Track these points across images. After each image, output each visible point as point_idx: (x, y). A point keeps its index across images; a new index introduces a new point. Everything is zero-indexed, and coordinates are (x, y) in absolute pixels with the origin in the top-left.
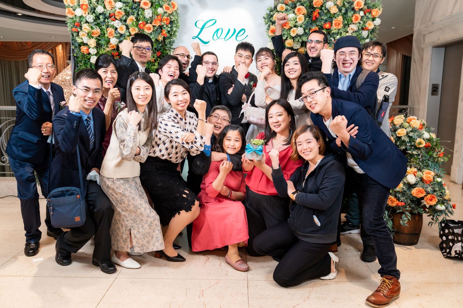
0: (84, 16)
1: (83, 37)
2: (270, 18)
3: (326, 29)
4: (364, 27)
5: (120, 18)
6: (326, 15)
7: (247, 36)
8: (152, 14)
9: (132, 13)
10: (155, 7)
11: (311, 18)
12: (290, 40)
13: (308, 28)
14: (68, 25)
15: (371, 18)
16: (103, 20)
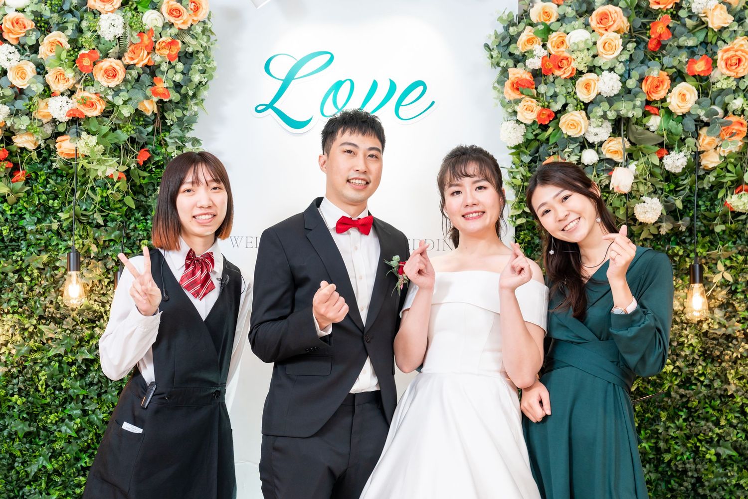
2: (508, 45)
3: (694, 76)
5: (18, 39)
6: (694, 34)
7: (433, 103)
8: (125, 27)
9: (61, 25)
10: (136, 9)
11: (642, 45)
12: (577, 113)
13: (635, 75)
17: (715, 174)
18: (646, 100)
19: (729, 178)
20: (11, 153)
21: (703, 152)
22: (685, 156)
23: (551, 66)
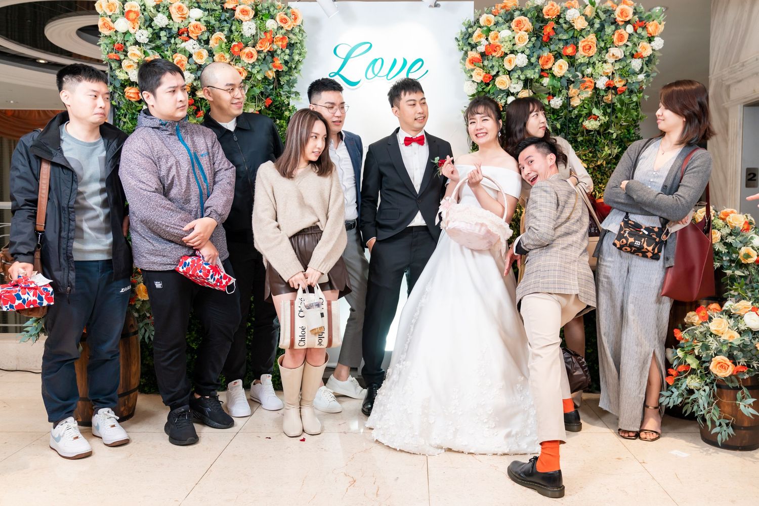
0: (132, 31)
1: (130, 71)
2: (468, 38)
3: (567, 56)
4: (634, 52)
5: (197, 36)
6: (567, 33)
7: (427, 71)
8: (257, 29)
9: (220, 29)
10: (262, 19)
11: (540, 39)
12: (504, 76)
13: (535, 55)
14: (102, 47)
15: (647, 37)
16: (165, 39)
17: (578, 110)
18: (541, 69)
19: (584, 112)
20: (195, 101)
21: (572, 97)
22: (561, 100)
23: (491, 50)
